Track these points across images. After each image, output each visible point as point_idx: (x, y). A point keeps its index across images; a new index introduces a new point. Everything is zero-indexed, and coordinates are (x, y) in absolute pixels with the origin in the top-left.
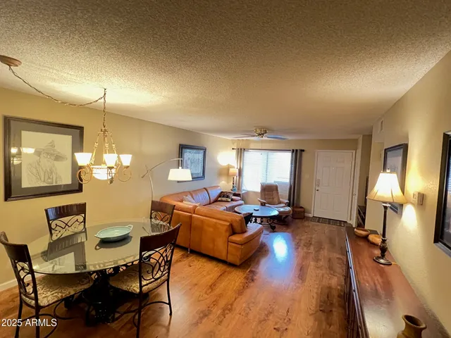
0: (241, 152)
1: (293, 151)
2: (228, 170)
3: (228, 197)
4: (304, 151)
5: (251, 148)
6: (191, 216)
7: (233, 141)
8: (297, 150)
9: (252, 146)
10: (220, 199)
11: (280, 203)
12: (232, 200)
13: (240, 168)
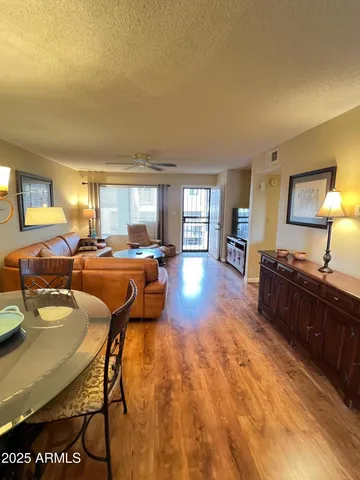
0: (95, 187)
1: (159, 186)
2: (79, 211)
4: (169, 186)
6: (81, 274)
8: (163, 186)
10: (81, 248)
11: (151, 244)
12: (99, 248)
13: (96, 206)
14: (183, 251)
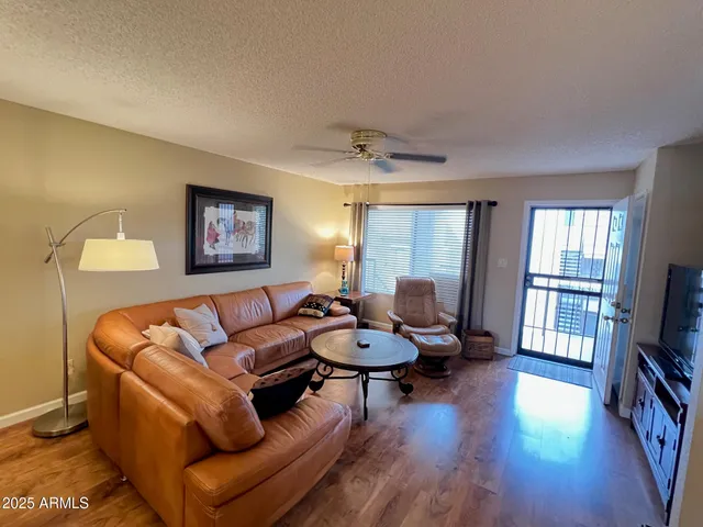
0: (360, 210)
1: (471, 204)
2: (333, 248)
3: (318, 306)
4: (495, 204)
5: (382, 201)
6: (118, 376)
7: (347, 189)
8: (479, 204)
9: (385, 197)
11: (439, 322)
13: (359, 244)
14: (521, 351)
